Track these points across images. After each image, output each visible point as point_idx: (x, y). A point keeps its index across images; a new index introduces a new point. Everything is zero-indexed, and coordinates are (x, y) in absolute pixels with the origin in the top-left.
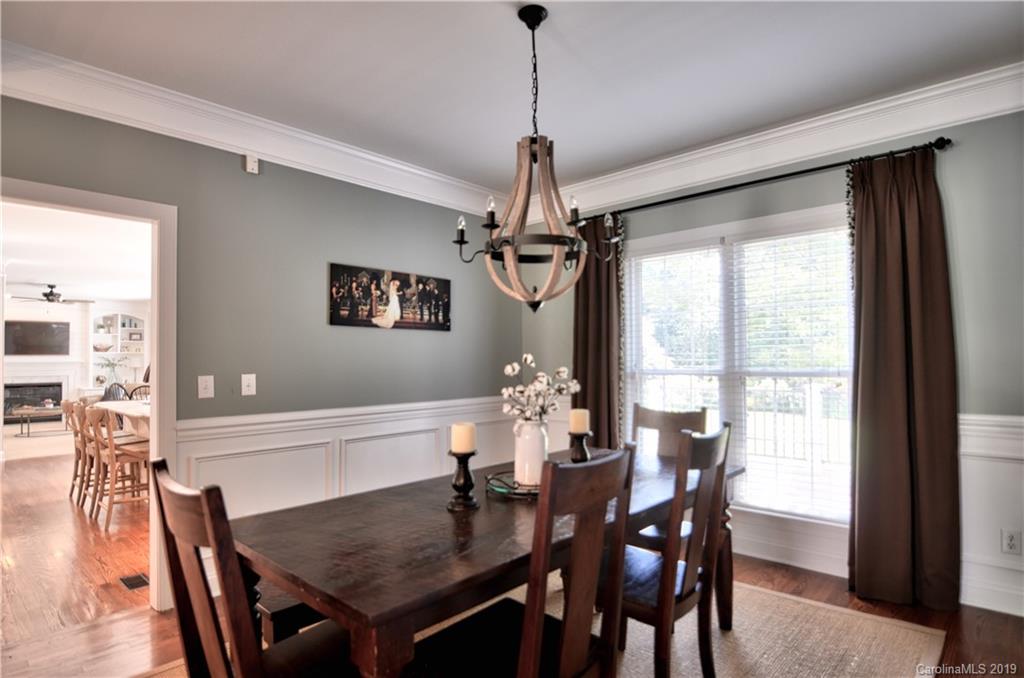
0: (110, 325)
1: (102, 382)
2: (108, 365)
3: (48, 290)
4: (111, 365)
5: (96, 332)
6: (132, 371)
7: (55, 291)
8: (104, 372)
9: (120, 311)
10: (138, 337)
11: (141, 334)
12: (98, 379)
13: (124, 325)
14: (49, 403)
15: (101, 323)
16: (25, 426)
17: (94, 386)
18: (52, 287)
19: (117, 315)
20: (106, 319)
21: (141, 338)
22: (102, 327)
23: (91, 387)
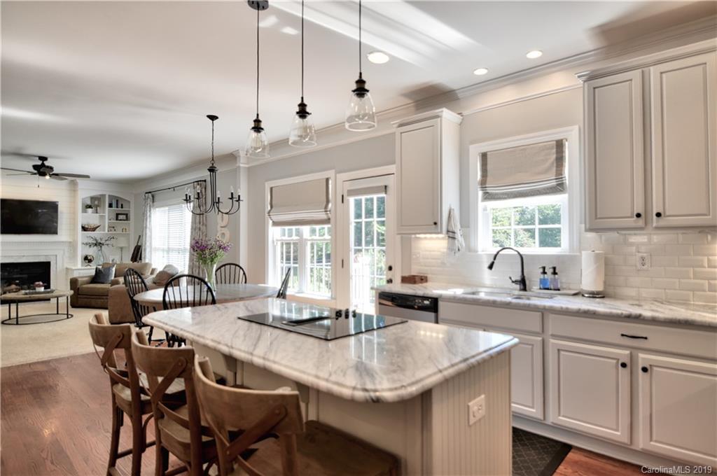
0: (97, 206)
1: (90, 261)
2: (96, 245)
3: (39, 163)
4: (98, 244)
5: (84, 211)
6: (119, 251)
7: (46, 163)
8: (91, 252)
9: (108, 191)
10: (125, 216)
11: (127, 215)
12: (86, 258)
13: (110, 206)
14: (40, 286)
15: (89, 203)
16: (13, 306)
17: (82, 266)
18: (43, 159)
19: (104, 196)
20: (93, 198)
21: (127, 219)
22: (90, 207)
23: (79, 266)
